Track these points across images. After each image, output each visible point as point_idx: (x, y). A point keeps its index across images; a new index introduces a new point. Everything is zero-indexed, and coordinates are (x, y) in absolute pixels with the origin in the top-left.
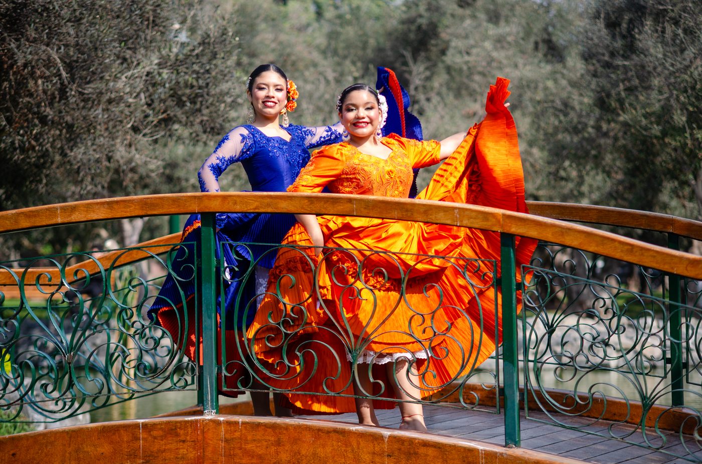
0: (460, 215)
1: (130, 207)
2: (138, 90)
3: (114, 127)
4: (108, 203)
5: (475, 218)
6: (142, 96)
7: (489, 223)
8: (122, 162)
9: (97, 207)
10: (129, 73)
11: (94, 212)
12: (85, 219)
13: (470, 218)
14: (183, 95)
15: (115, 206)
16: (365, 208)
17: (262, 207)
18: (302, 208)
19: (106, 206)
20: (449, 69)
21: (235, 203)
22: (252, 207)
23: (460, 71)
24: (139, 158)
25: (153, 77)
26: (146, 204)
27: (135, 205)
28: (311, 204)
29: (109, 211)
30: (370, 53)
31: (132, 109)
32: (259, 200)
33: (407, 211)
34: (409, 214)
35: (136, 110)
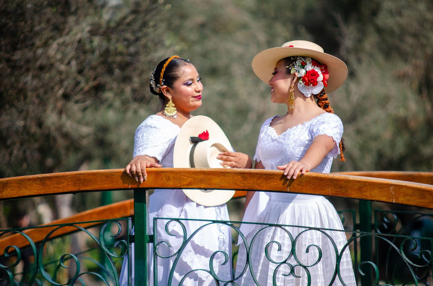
0: (395, 192)
1: (62, 183)
2: (69, 56)
3: (45, 93)
4: (41, 179)
5: (411, 196)
6: (74, 63)
7: (426, 201)
8: (53, 129)
9: (29, 183)
10: (61, 40)
11: (26, 188)
12: (17, 196)
13: (406, 195)
14: (114, 62)
15: (48, 182)
16: (299, 184)
17: (194, 183)
18: (235, 184)
19: (38, 182)
20: (379, 31)
21: (169, 179)
22: (185, 183)
23: (392, 33)
24: (69, 125)
25: (84, 45)
26: (79, 180)
27: (68, 181)
28: (244, 180)
29: (42, 187)
30: (300, 14)
31: (63, 76)
32: (192, 176)
33: (341, 187)
34: (343, 191)
35: (67, 77)
